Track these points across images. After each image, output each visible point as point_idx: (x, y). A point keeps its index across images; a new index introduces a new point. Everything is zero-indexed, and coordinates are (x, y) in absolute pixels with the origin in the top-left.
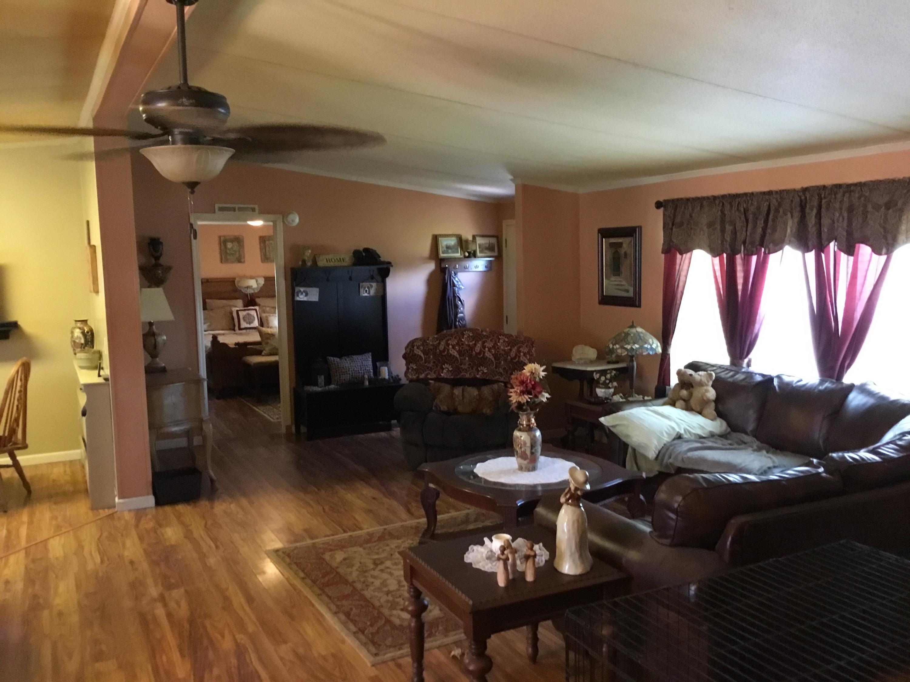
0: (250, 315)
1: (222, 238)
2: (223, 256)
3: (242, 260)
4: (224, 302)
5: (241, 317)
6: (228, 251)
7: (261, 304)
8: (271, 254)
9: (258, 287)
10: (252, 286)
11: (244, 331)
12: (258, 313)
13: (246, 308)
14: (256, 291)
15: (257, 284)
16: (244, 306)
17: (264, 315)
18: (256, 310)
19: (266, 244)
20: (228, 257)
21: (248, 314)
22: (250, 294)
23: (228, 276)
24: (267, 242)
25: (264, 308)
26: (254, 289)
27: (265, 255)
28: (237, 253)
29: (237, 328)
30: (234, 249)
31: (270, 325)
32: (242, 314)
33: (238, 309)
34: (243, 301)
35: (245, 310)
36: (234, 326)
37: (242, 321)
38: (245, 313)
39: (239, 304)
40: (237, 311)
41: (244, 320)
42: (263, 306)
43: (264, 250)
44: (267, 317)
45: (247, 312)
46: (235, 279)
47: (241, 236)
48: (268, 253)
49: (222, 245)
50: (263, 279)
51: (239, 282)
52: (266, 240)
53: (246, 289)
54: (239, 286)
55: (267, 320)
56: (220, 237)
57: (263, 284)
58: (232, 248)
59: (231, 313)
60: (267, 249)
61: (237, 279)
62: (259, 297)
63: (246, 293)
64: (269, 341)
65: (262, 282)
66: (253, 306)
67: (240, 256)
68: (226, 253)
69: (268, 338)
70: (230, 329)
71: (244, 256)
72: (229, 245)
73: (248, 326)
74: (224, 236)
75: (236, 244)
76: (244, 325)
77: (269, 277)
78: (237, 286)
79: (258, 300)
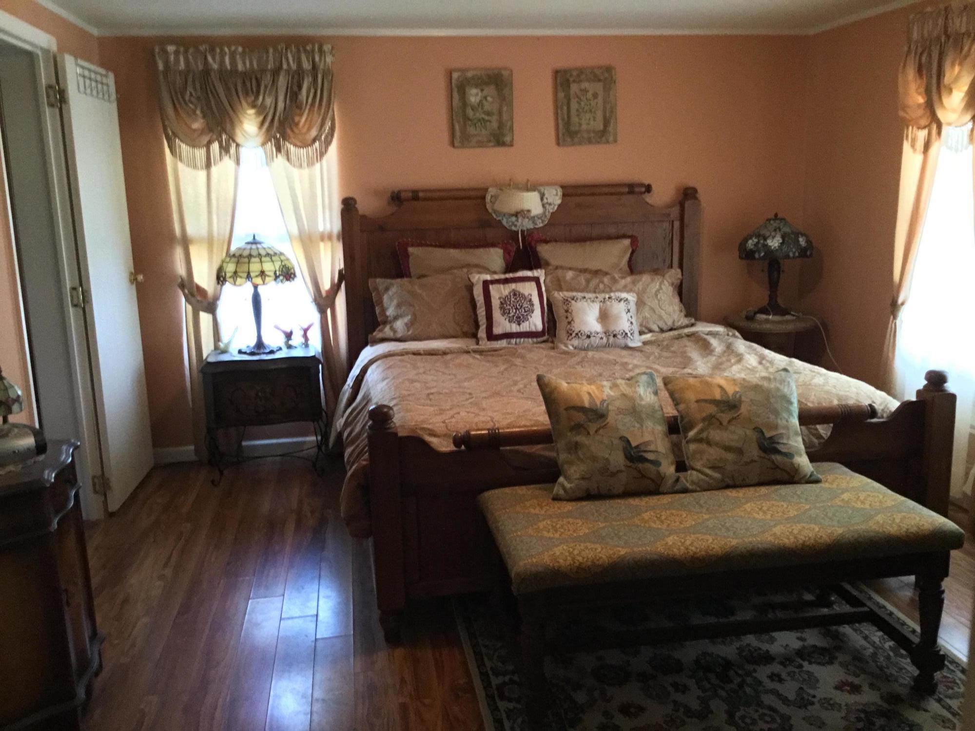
0: (523, 296)
1: (455, 75)
2: (457, 127)
3: (507, 139)
4: (454, 253)
5: (495, 303)
6: (470, 113)
7: (554, 262)
8: (583, 122)
9: (544, 213)
10: (529, 211)
11: (503, 343)
12: (543, 289)
13: (510, 275)
14: (540, 225)
15: (543, 206)
16: (508, 270)
17: (559, 296)
18: (537, 280)
19: (572, 92)
20: (471, 130)
21: (515, 293)
22: (523, 231)
23: (473, 184)
24: (574, 88)
25: (559, 272)
26: (533, 219)
27: (568, 123)
28: (494, 119)
29: (482, 333)
30: (487, 107)
31: (577, 327)
32: (498, 293)
33: (488, 277)
34: (506, 251)
35: (506, 281)
36: (477, 326)
37: (497, 314)
38: (506, 290)
39: (495, 257)
40: (486, 284)
41: (504, 312)
42: (557, 268)
43: (565, 108)
44: (566, 301)
45: (513, 286)
46: (486, 190)
47: (506, 69)
48: (575, 119)
49: (456, 95)
50: (560, 192)
51: (495, 197)
52: (571, 79)
53: (514, 219)
54: (495, 211)
55: (567, 311)
56: (449, 74)
57: (559, 206)
58: (480, 103)
59: (470, 288)
60: (574, 105)
61: (492, 191)
62: (546, 242)
63: (514, 228)
64: (581, 438)
65: (555, 197)
66: (531, 269)
67: (501, 126)
68: (466, 118)
69: (578, 428)
70: (465, 335)
71: (512, 129)
72: (474, 96)
73: (514, 328)
74: (462, 71)
75: (491, 90)
76: (502, 324)
77: (576, 187)
78: (490, 210)
79: (544, 251)
